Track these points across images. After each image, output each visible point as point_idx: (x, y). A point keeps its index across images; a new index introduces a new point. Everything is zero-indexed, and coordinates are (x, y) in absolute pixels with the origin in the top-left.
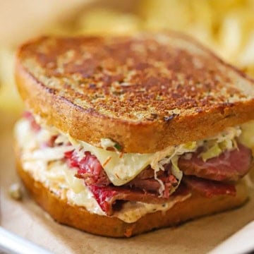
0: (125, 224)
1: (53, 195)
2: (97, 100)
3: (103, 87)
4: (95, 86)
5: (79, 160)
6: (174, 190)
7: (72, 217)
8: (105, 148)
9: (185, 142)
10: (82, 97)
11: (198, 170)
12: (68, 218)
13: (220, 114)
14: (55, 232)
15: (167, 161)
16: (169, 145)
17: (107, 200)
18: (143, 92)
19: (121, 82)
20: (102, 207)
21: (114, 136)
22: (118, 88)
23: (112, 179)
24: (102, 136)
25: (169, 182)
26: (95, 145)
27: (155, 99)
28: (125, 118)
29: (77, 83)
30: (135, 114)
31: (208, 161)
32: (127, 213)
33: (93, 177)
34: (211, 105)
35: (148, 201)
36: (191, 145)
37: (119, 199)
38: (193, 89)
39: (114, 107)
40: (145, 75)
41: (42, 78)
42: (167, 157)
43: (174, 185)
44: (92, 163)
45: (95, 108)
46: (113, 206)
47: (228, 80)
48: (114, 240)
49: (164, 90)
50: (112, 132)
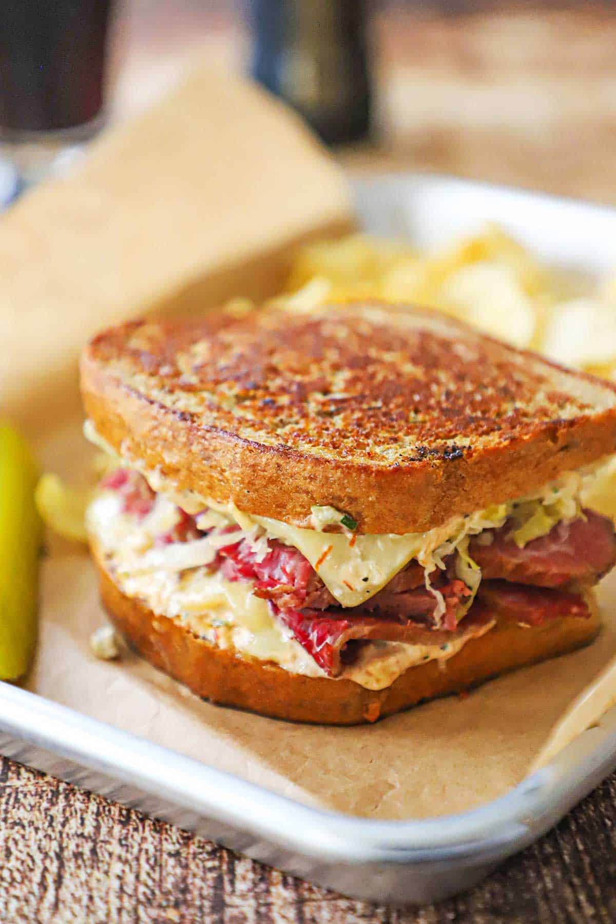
0: (366, 693)
1: (199, 641)
2: (287, 429)
3: (292, 403)
4: (273, 402)
5: (259, 559)
6: (463, 612)
7: (245, 687)
8: (319, 529)
9: (484, 506)
10: (253, 425)
11: (510, 567)
12: (236, 690)
13: (550, 443)
14: (209, 722)
15: (449, 550)
16: (455, 513)
17: (329, 640)
18: (379, 408)
19: (326, 391)
20: (316, 657)
21: (340, 499)
22: (324, 404)
23: (337, 593)
24: (313, 501)
25: (453, 594)
26: (296, 522)
27: (407, 421)
28: (360, 460)
29: (234, 400)
30: (378, 450)
31: (528, 545)
32: (371, 668)
33: (296, 593)
34: (527, 425)
35: (412, 639)
36: (496, 511)
37: (357, 636)
38: (478, 397)
39: (327, 440)
40: (373, 376)
41: (156, 394)
42: (450, 541)
43: (464, 600)
44: (288, 564)
45: (289, 444)
46: (343, 654)
47: (540, 380)
48: (339, 730)
49: (420, 402)
50: (335, 490)
